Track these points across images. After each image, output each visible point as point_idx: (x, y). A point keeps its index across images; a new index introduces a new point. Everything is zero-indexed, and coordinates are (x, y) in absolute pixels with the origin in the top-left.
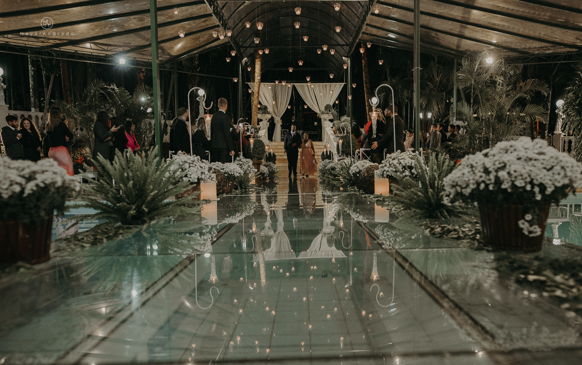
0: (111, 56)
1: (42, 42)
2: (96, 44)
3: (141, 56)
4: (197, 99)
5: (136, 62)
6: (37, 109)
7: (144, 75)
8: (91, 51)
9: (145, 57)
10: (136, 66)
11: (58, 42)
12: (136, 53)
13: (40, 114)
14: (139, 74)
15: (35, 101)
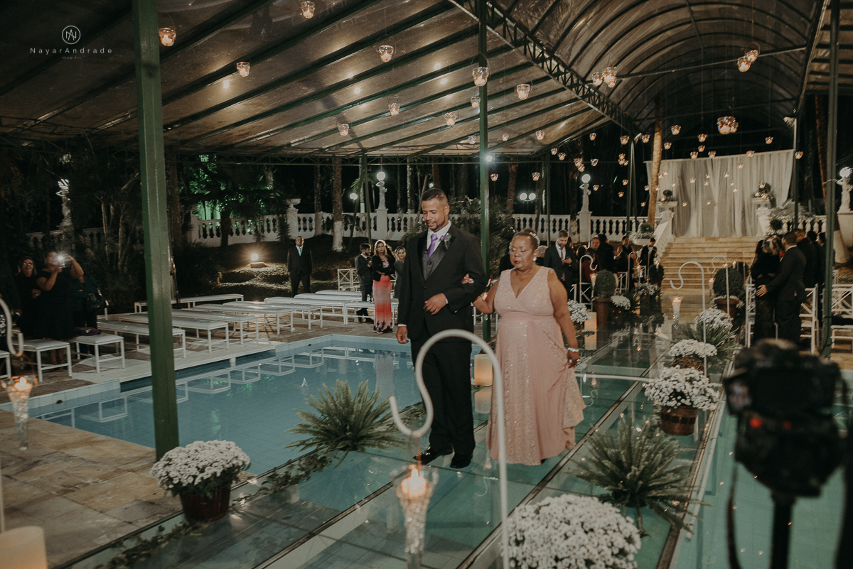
0: (478, 154)
1: (412, 150)
2: (462, 144)
3: (510, 150)
4: (581, 187)
5: (503, 157)
6: (413, 210)
7: (516, 168)
8: (458, 151)
9: (514, 150)
10: (504, 161)
11: (426, 147)
12: (504, 147)
13: (415, 216)
14: (511, 166)
15: (411, 202)
